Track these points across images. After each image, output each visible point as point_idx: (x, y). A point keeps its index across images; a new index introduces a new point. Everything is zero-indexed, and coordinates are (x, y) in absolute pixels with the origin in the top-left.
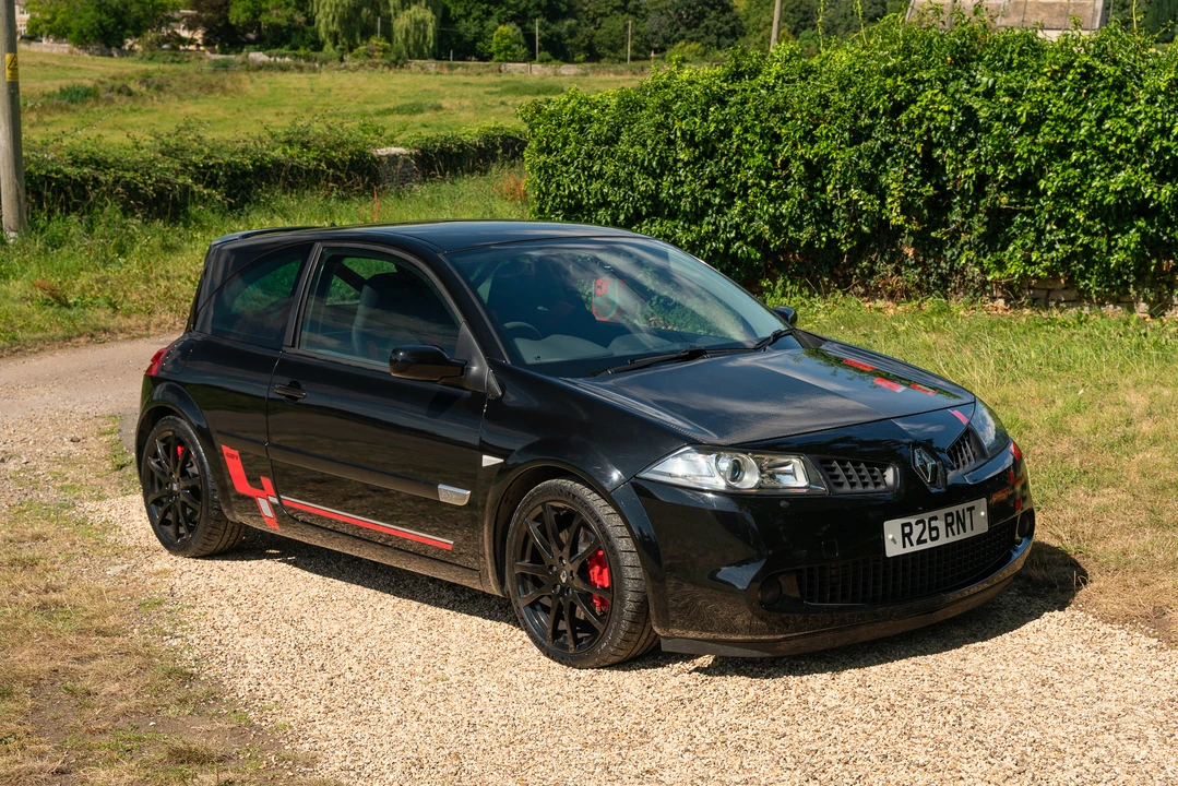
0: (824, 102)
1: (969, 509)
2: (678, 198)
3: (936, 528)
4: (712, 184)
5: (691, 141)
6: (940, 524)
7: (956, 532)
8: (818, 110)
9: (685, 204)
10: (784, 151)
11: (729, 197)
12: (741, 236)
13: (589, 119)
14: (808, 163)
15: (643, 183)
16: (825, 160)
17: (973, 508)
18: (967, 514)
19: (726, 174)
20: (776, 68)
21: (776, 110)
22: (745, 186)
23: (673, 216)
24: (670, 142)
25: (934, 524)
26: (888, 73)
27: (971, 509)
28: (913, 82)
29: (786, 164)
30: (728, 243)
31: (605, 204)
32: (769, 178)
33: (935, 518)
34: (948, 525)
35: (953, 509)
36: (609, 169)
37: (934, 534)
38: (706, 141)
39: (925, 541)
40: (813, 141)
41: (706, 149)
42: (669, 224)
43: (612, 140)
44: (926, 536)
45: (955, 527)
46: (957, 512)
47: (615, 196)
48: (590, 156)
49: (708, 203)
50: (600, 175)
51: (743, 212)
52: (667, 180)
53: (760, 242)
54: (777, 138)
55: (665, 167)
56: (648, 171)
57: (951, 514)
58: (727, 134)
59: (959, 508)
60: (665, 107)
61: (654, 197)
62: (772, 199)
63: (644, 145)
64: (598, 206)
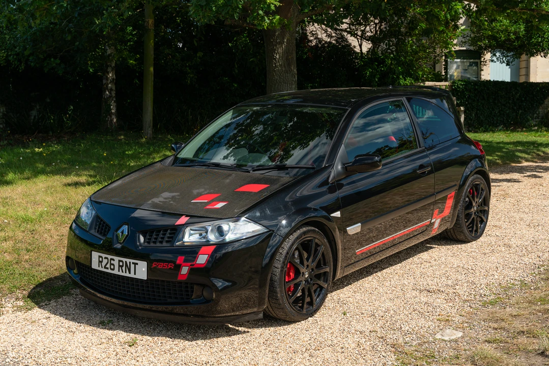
1: (133, 263)
3: (113, 265)
6: (116, 263)
7: (124, 271)
17: (137, 264)
18: (132, 266)
25: (112, 262)
27: (135, 264)
33: (114, 260)
34: (119, 266)
35: (124, 260)
37: (112, 267)
39: (108, 268)
44: (108, 266)
45: (124, 268)
46: (126, 262)
57: (122, 261)
59: (128, 260)
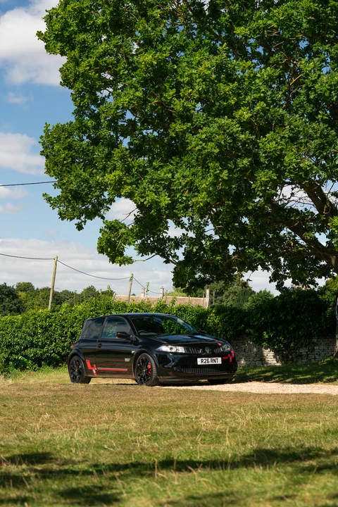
0: (76, 318)
2: (38, 342)
4: (47, 339)
5: (42, 327)
8: (74, 320)
9: (40, 344)
10: (66, 330)
11: (52, 342)
12: (54, 352)
13: (14, 322)
14: (71, 333)
15: (29, 338)
16: (76, 332)
19: (51, 336)
20: (64, 310)
21: (64, 320)
22: (55, 339)
23: (36, 347)
24: (36, 328)
26: (91, 311)
28: (97, 313)
29: (66, 333)
30: (51, 354)
31: (18, 344)
32: (62, 337)
36: (20, 335)
38: (46, 327)
40: (73, 328)
41: (45, 329)
42: (35, 349)
43: (20, 328)
47: (21, 342)
48: (14, 332)
49: (46, 343)
50: (17, 336)
51: (55, 345)
52: (35, 337)
53: (59, 353)
54: (64, 327)
55: (35, 334)
56: (30, 335)
58: (51, 326)
60: (35, 319)
61: (32, 342)
62: (62, 342)
63: (29, 328)
64: (16, 345)
